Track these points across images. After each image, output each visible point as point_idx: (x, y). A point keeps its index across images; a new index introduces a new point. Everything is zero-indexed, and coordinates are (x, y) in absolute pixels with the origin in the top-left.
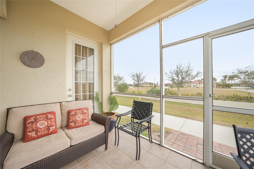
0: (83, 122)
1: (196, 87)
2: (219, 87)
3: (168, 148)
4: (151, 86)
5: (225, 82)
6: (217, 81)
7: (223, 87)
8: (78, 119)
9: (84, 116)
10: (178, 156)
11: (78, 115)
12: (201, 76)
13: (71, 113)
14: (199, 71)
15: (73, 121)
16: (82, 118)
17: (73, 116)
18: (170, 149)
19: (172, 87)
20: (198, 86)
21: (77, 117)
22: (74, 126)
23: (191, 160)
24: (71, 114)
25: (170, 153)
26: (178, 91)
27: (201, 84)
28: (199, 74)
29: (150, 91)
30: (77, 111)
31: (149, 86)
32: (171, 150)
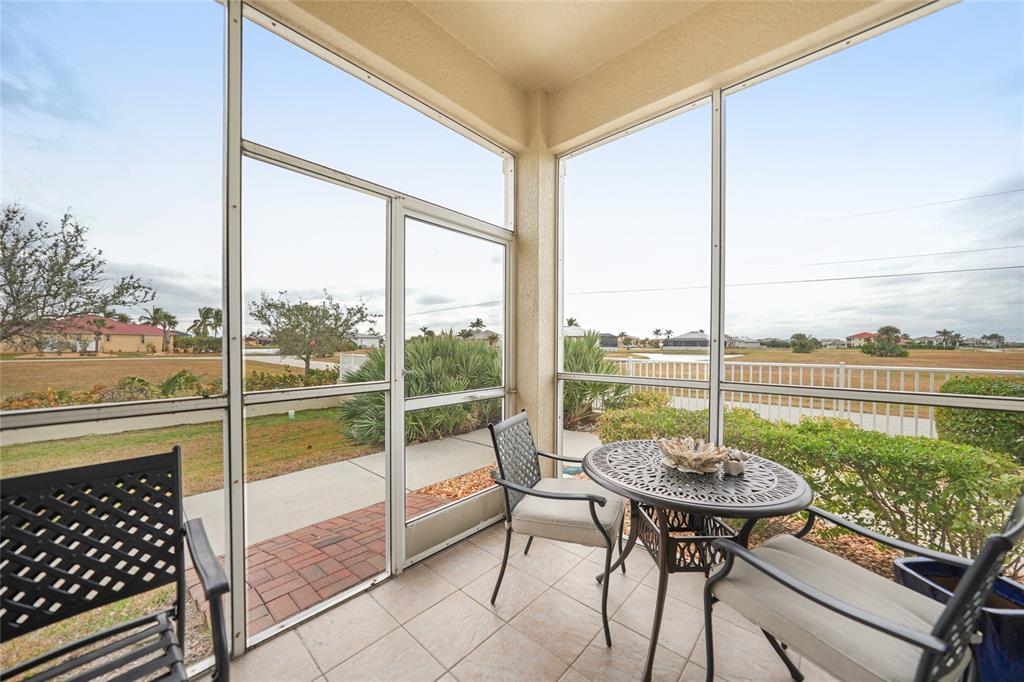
1: (74, 351)
2: (185, 352)
3: (277, 636)
5: (206, 333)
6: (178, 328)
7: (198, 351)
10: (332, 622)
12: (140, 299)
14: (132, 278)
18: (288, 630)
20: (92, 347)
23: (366, 595)
25: (301, 638)
27: (108, 336)
28: (131, 291)
32: (294, 627)
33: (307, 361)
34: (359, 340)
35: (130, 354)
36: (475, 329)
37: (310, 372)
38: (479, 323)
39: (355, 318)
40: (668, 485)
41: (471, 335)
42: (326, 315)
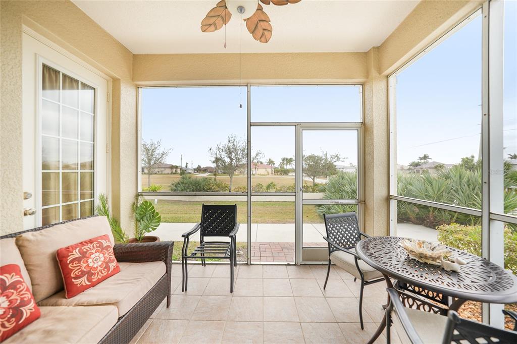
0: (108, 267)
2: (277, 174)
3: (258, 264)
4: (174, 171)
5: (283, 167)
6: (275, 166)
7: (281, 174)
8: (96, 265)
9: (106, 255)
11: (93, 256)
13: (69, 256)
15: (83, 273)
16: (102, 259)
17: (78, 261)
18: (261, 264)
19: (215, 175)
21: (90, 260)
22: (90, 283)
23: (285, 266)
24: (69, 259)
26: (231, 181)
27: (258, 169)
28: (259, 155)
29: (179, 183)
30: (85, 248)
31: (170, 173)
33: (313, 179)
34: (345, 169)
35: (263, 175)
36: (423, 161)
37: (315, 185)
38: (425, 157)
39: (334, 160)
40: (408, 268)
41: (420, 165)
42: (321, 159)
